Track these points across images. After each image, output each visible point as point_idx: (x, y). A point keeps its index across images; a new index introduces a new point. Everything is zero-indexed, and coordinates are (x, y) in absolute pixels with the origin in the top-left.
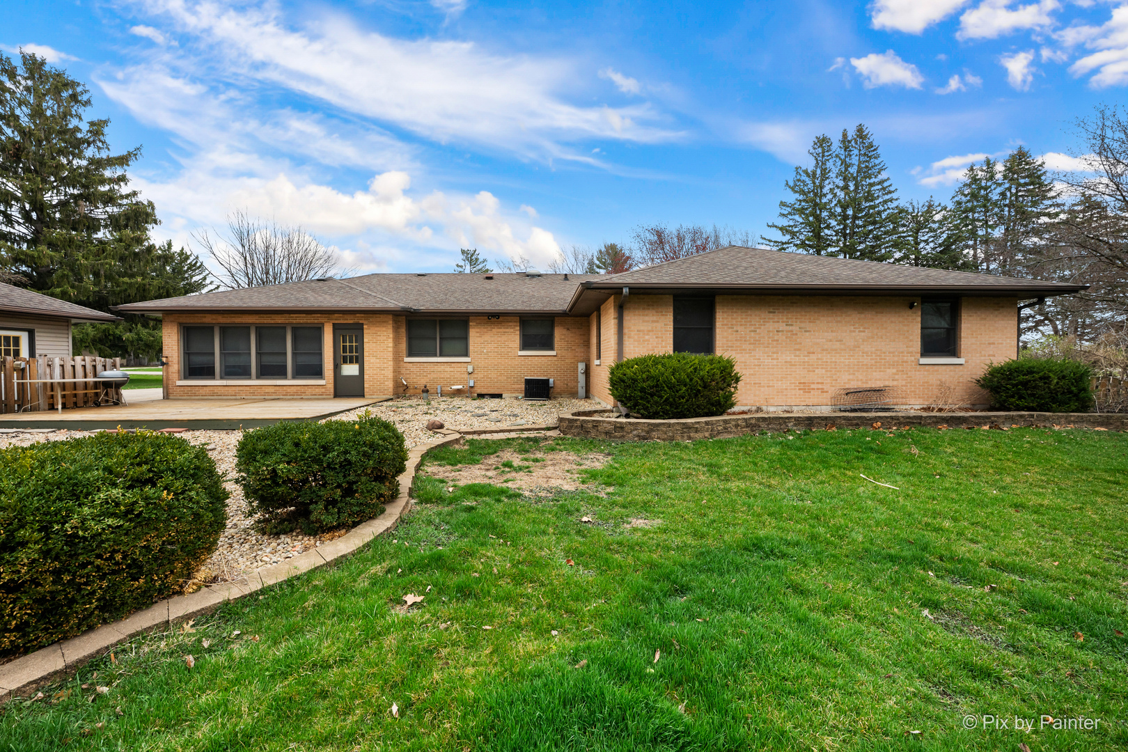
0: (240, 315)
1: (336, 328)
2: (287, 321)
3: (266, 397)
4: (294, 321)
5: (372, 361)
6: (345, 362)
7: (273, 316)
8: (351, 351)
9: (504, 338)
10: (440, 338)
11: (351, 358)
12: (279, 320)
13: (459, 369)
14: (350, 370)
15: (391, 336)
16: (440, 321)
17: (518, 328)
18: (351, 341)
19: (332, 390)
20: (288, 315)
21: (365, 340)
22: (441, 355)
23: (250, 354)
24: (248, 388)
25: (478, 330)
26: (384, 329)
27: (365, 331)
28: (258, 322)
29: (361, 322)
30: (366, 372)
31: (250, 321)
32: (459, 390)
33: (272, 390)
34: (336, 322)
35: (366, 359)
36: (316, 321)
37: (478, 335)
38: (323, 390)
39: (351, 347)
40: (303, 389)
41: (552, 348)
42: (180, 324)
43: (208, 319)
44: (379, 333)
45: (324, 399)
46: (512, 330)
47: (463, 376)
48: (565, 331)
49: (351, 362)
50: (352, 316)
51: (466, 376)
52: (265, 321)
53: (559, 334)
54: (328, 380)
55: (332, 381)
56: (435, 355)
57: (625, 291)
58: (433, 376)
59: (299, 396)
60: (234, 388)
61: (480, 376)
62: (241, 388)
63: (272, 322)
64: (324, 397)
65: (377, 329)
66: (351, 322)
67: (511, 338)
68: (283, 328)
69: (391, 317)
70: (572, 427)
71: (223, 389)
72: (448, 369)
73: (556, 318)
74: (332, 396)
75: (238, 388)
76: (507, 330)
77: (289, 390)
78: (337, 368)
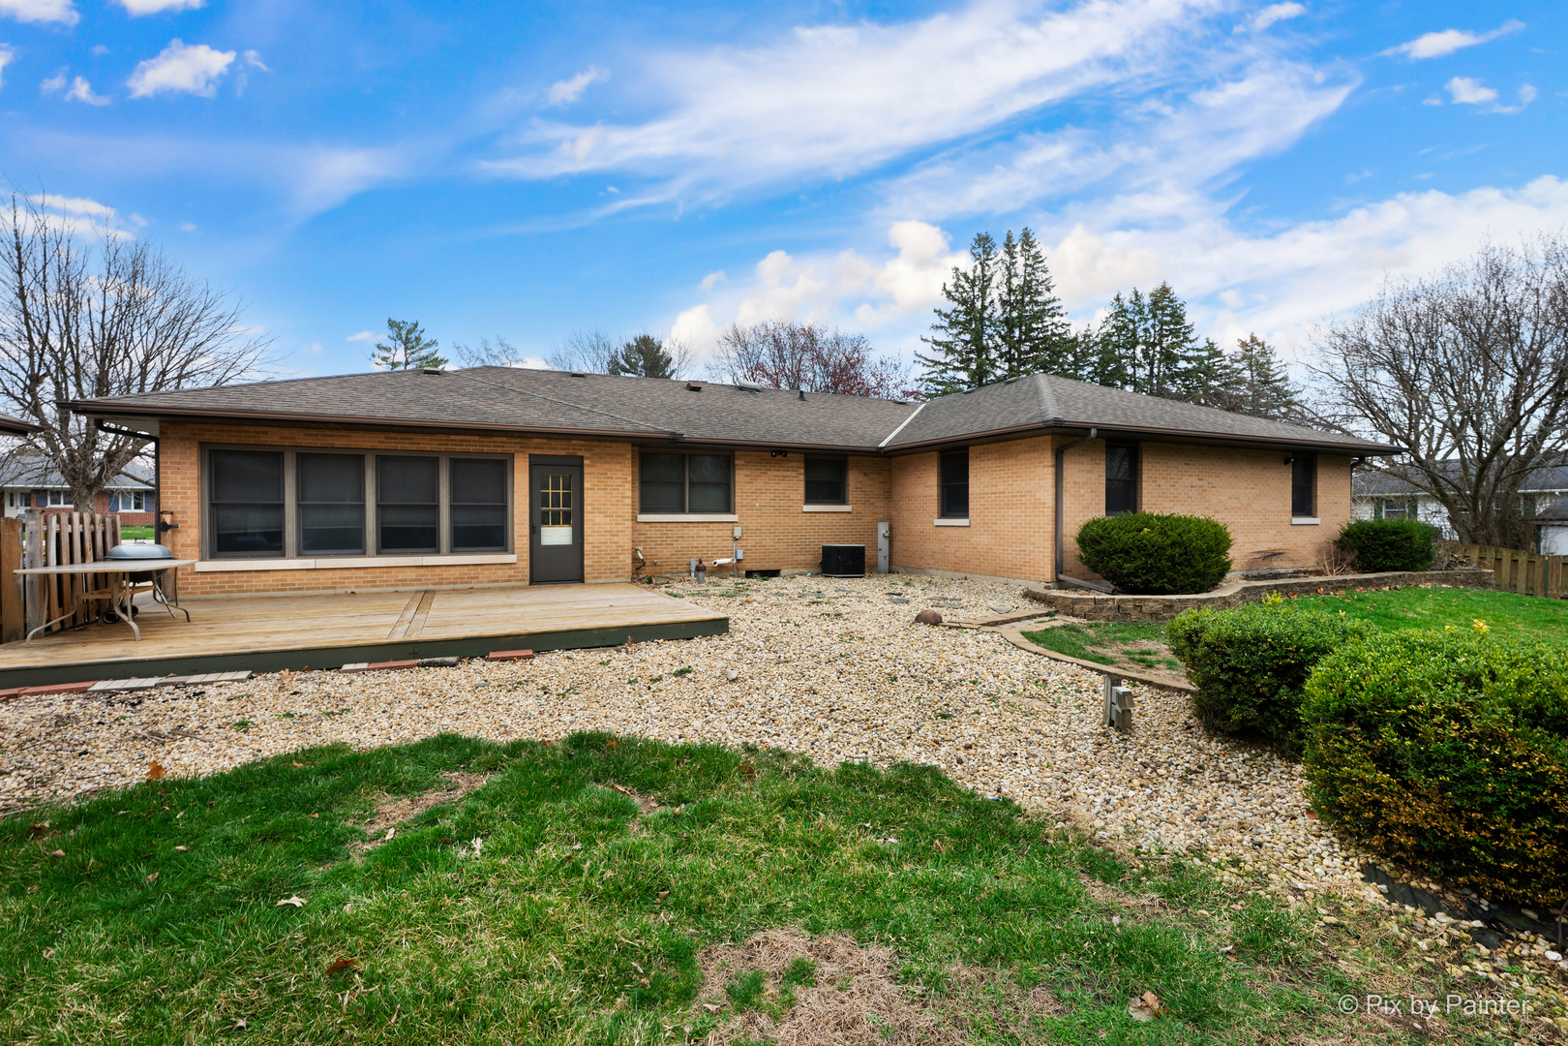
0: (344, 433)
1: (535, 463)
2: (443, 448)
3: (400, 589)
4: (458, 448)
5: (598, 520)
6: (545, 523)
7: (414, 436)
8: (556, 504)
9: (784, 485)
10: (690, 483)
11: (556, 514)
12: (428, 444)
13: (720, 533)
14: (557, 535)
15: (630, 478)
16: (690, 455)
17: (802, 471)
18: (556, 486)
19: (527, 572)
20: (444, 437)
21: (586, 485)
22: (692, 511)
23: (363, 506)
24: (361, 573)
25: (748, 473)
26: (619, 467)
27: (586, 470)
28: (383, 446)
29: (579, 453)
30: (587, 539)
31: (368, 445)
32: (721, 566)
33: (411, 574)
34: (536, 452)
35: (587, 517)
36: (499, 450)
37: (748, 479)
38: (512, 572)
39: (556, 496)
40: (472, 572)
41: (844, 502)
42: (202, 445)
43: (273, 438)
44: (609, 474)
45: (513, 588)
46: (794, 474)
47: (726, 543)
48: (861, 478)
49: (556, 522)
50: (565, 443)
51: (730, 543)
52: (399, 447)
53: (854, 481)
54: (517, 556)
55: (526, 556)
56: (682, 511)
57: (1093, 432)
58: (682, 544)
59: (465, 586)
60: (330, 574)
61: (751, 542)
62: (346, 574)
63: (414, 447)
64: (513, 584)
65: (606, 466)
66: (563, 453)
67: (793, 484)
68: (432, 461)
69: (629, 447)
70: (1102, 609)
71: (305, 577)
72: (704, 532)
73: (850, 459)
74: (528, 583)
75: (338, 574)
76: (787, 474)
77: (446, 573)
78: (534, 533)
